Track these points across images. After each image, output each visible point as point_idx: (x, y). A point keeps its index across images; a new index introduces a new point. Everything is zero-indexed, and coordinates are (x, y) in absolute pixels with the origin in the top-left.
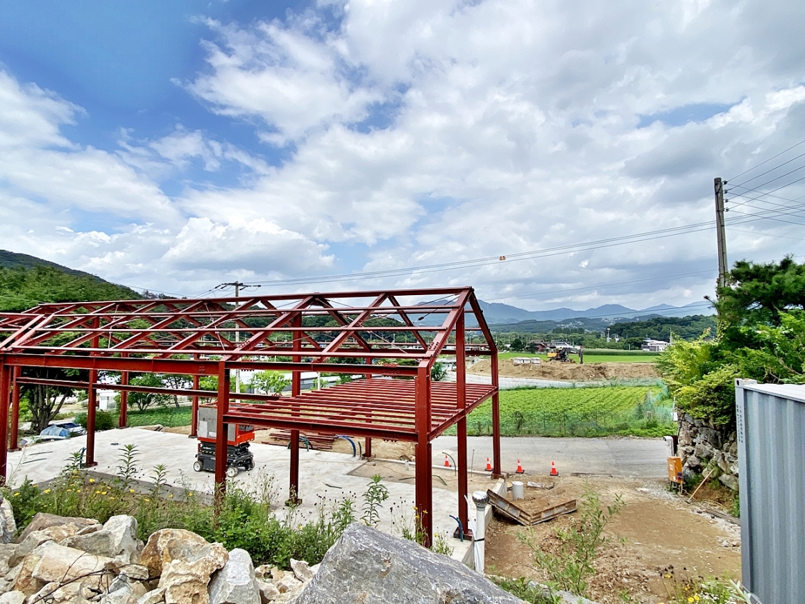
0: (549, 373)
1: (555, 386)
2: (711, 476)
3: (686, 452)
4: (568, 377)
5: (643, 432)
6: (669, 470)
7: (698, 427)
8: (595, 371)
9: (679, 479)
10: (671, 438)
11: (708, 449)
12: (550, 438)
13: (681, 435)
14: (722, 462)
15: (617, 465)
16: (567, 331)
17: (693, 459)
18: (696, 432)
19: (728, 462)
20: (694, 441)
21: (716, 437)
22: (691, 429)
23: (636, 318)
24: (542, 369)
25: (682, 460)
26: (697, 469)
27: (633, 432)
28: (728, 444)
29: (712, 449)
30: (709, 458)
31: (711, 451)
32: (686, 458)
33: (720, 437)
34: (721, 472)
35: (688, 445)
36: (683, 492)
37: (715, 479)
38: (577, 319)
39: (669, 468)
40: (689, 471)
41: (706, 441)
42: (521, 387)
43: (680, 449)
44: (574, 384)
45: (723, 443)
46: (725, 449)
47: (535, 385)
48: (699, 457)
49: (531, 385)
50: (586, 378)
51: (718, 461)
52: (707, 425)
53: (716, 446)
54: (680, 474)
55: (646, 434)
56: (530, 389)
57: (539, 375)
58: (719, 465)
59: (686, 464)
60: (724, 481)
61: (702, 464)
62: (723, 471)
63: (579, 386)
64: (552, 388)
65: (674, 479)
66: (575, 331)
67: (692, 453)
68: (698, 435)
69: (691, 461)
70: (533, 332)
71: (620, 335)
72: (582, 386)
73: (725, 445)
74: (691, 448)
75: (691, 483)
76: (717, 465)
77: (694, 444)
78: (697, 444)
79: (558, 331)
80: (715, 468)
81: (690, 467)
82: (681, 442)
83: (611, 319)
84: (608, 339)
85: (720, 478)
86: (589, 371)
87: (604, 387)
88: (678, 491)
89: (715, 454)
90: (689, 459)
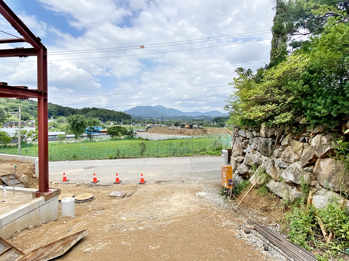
0: (183, 133)
1: (185, 138)
2: (258, 183)
3: (237, 162)
4: (191, 134)
5: (213, 152)
6: (222, 177)
7: (249, 139)
8: (202, 132)
9: (230, 185)
10: (227, 151)
11: (257, 157)
12: (159, 158)
13: (234, 148)
14: (271, 169)
15: (191, 174)
16: (197, 120)
17: (243, 168)
18: (247, 144)
19: (278, 168)
20: (245, 151)
21: (266, 144)
22: (242, 141)
23: (223, 116)
24: (180, 131)
25: (233, 168)
26: (245, 176)
27: (208, 153)
28: (280, 149)
29: (260, 157)
30: (257, 165)
31: (260, 158)
32: (236, 166)
33: (270, 144)
34: (269, 178)
35: (239, 155)
36: (232, 196)
37: (262, 187)
38: (201, 116)
39: (223, 175)
40: (238, 177)
41: (255, 150)
42: (170, 139)
43: (233, 159)
44: (193, 137)
45: (273, 150)
46: (276, 155)
47: (177, 138)
48: (247, 165)
49: (174, 138)
50: (199, 135)
51: (268, 167)
52: (258, 134)
53: (266, 153)
54: (230, 181)
55: (215, 154)
56: (174, 139)
57: (179, 134)
58: (267, 172)
59: (236, 172)
60: (271, 188)
61: (250, 171)
62: (271, 178)
63: (195, 138)
64: (183, 139)
65: (226, 185)
66: (200, 120)
67: (242, 162)
68: (249, 145)
69: (241, 169)
70: (184, 121)
71: (216, 122)
72: (196, 138)
73: (276, 152)
74: (241, 158)
75: (239, 188)
76: (265, 172)
77: (244, 154)
78: (247, 154)
79: (194, 120)
80: (264, 175)
81: (240, 175)
82: (234, 154)
83: (214, 116)
84: (212, 123)
85: (267, 185)
86: (200, 132)
87: (205, 138)
88: (227, 195)
89: (264, 161)
90: (239, 168)
